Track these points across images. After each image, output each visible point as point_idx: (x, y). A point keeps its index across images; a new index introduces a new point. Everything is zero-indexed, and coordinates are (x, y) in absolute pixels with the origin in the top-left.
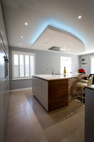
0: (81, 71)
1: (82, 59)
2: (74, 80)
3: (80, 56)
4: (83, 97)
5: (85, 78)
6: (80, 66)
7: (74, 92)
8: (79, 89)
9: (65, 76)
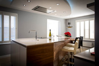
0: (68, 34)
1: (68, 23)
3: (66, 20)
4: (70, 63)
5: (71, 42)
6: (66, 29)
9: (50, 40)
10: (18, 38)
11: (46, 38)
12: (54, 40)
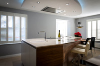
0: (78, 35)
1: (78, 22)
2: (71, 45)
7: (70, 58)
8: (76, 55)
9: (59, 41)
10: (28, 38)
11: (55, 38)
12: (63, 41)
